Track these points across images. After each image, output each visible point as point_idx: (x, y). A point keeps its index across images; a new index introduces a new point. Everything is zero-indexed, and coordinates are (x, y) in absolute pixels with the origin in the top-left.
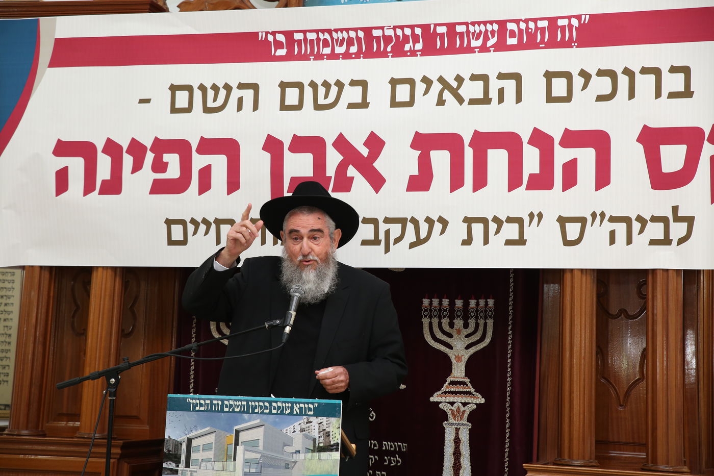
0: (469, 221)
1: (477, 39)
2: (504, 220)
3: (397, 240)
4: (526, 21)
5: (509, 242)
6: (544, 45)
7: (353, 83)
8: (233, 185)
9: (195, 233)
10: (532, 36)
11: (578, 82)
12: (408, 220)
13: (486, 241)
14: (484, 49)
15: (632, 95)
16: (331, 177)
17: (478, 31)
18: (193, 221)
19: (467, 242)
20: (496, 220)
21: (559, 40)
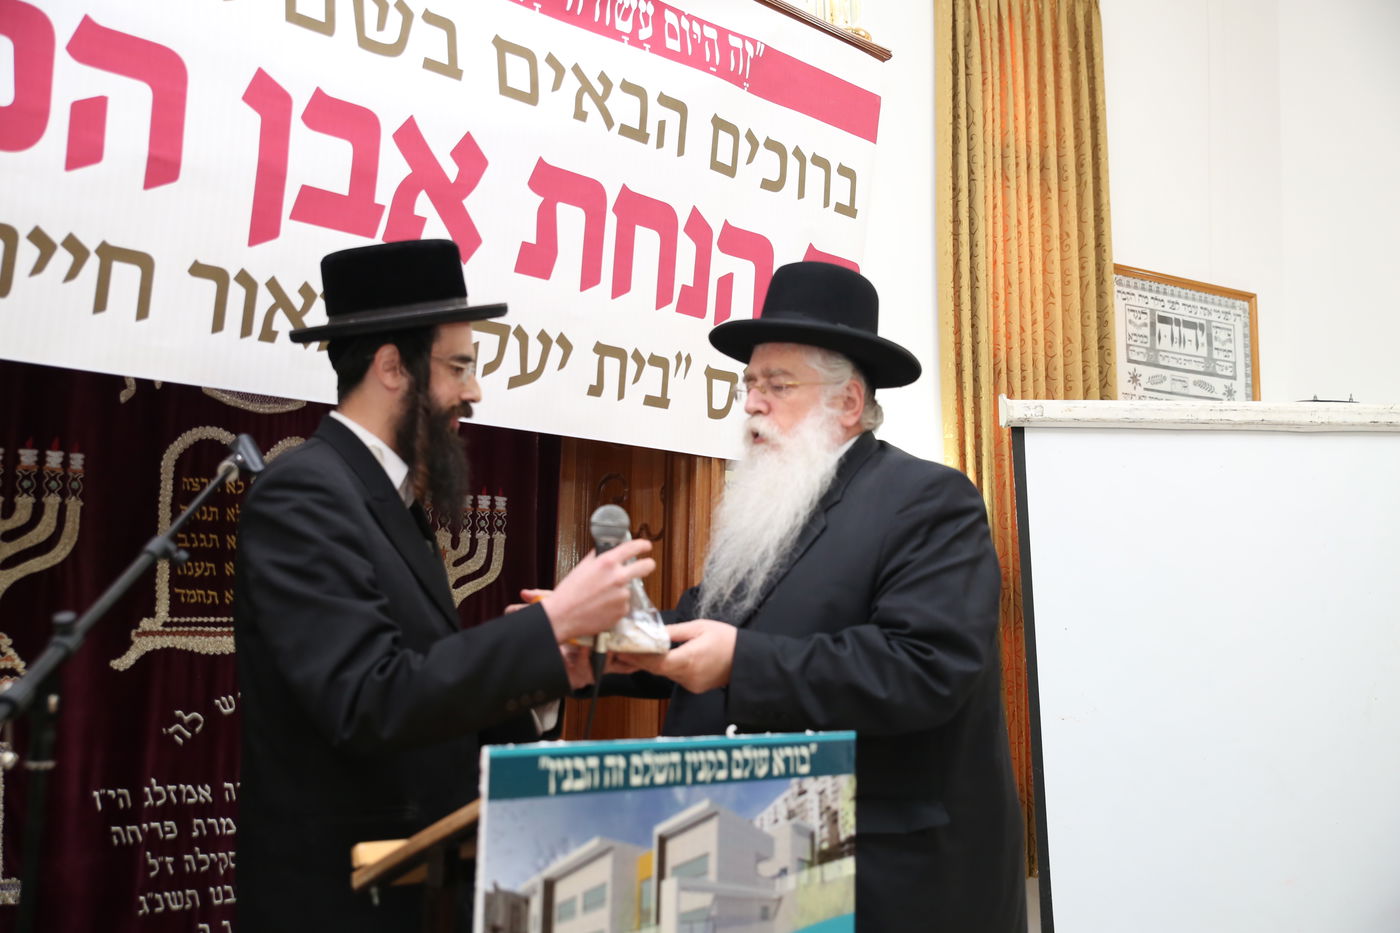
0: (602, 350)
1: (625, 18)
2: (646, 360)
3: (490, 368)
4: (690, 18)
5: (650, 401)
6: (714, 70)
7: (430, 18)
8: (162, 168)
9: (38, 268)
10: (698, 48)
11: (745, 147)
12: (512, 330)
13: (621, 396)
14: (635, 41)
15: (801, 195)
16: (382, 208)
17: (626, 6)
18: (38, 237)
19: (596, 390)
20: (637, 356)
21: (732, 69)
